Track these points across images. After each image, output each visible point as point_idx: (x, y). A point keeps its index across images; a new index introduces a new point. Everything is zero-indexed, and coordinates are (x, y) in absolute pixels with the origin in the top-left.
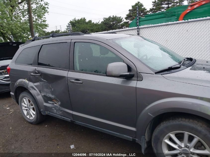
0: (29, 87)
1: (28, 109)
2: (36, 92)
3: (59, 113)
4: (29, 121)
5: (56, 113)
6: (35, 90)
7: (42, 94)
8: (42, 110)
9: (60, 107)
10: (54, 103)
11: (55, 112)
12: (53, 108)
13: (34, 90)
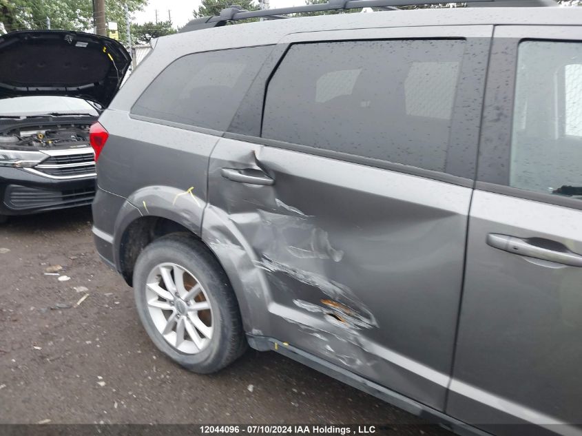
0: (205, 226)
1: (174, 308)
2: (242, 253)
3: (352, 361)
4: (175, 356)
5: (332, 357)
6: (235, 242)
7: (266, 263)
8: (255, 331)
9: (363, 340)
10: (325, 311)
11: (326, 354)
12: (318, 336)
13: (229, 242)
